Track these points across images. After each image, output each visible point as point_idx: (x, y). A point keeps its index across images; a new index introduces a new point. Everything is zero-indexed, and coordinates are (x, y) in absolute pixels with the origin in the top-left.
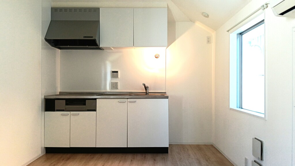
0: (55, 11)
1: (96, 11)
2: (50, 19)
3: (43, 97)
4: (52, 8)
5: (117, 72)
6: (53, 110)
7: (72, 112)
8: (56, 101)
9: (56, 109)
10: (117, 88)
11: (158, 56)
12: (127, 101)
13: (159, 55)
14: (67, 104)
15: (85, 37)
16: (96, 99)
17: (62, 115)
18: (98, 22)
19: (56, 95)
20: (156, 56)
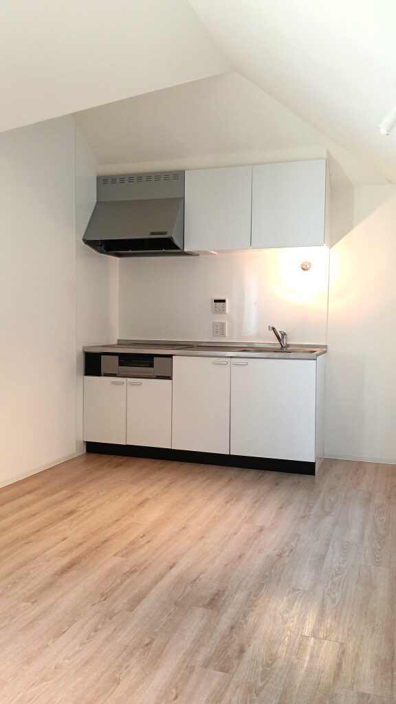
0: (103, 182)
1: (178, 177)
2: (96, 199)
3: (81, 349)
4: (98, 178)
5: (224, 301)
6: (99, 374)
7: (130, 380)
8: (103, 357)
9: (103, 371)
10: (223, 334)
11: (308, 266)
12: (229, 363)
13: (310, 264)
14: (121, 364)
15: (153, 234)
16: (171, 356)
17: (113, 383)
18: (181, 200)
19: (103, 346)
20: (304, 267)
